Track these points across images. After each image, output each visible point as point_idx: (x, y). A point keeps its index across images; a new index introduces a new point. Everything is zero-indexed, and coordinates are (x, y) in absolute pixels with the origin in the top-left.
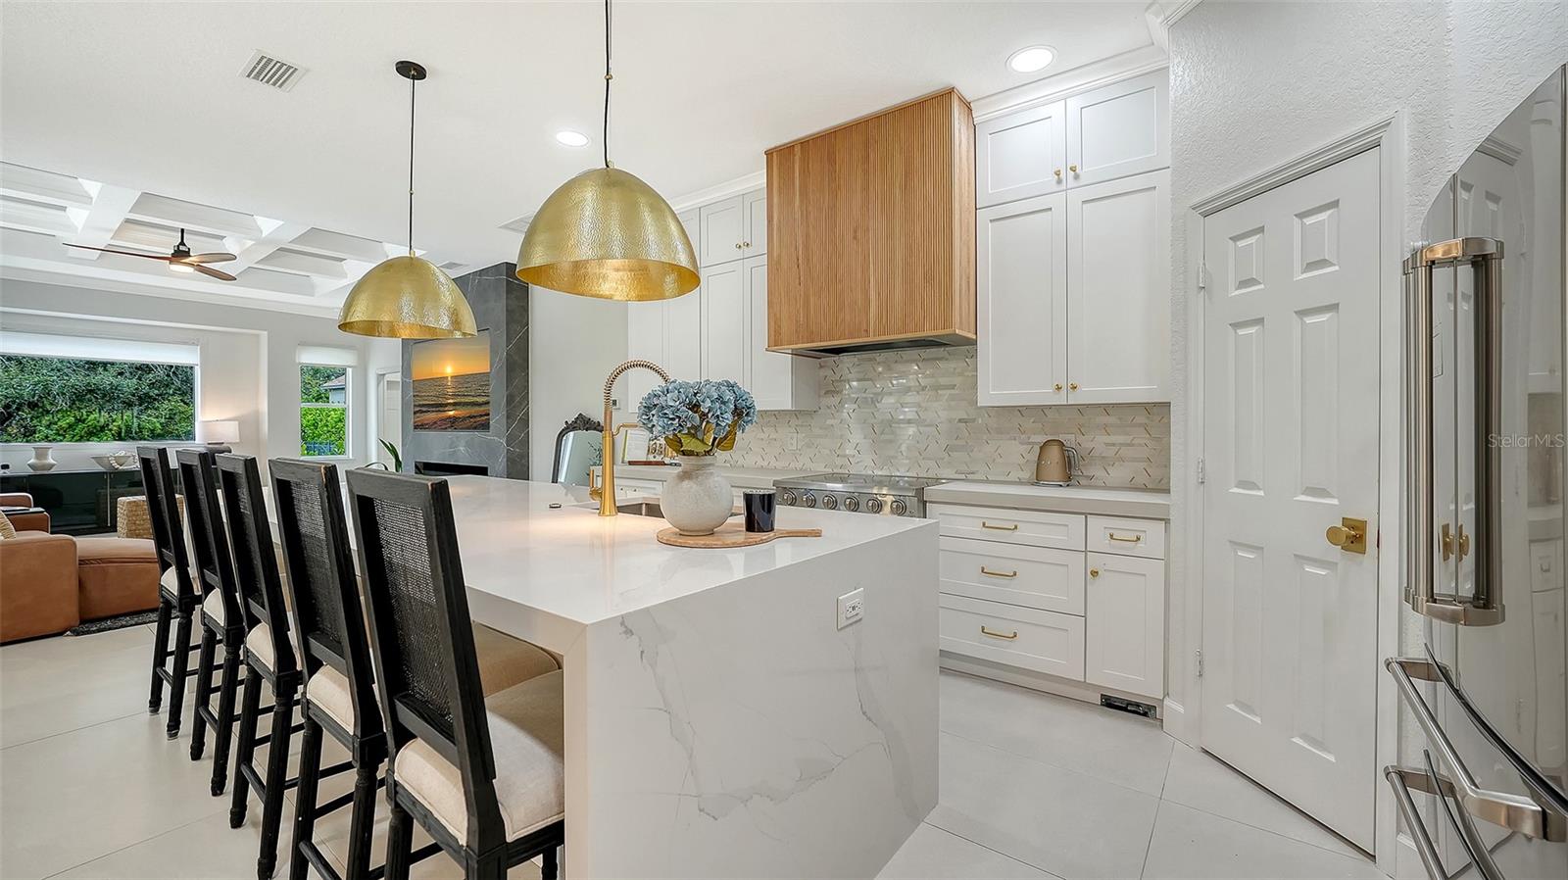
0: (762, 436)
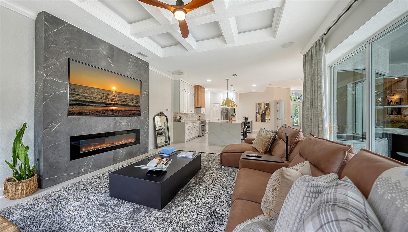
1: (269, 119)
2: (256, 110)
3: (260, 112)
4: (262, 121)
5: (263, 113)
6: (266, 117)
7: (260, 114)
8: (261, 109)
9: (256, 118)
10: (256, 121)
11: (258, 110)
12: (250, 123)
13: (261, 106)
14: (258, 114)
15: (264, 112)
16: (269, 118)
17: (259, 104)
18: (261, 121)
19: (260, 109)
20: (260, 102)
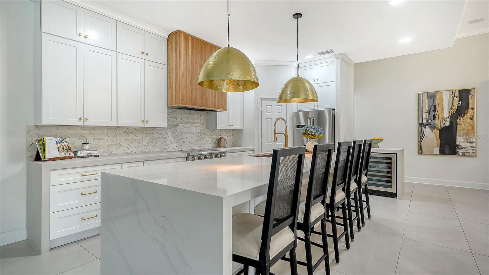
0: (128, 138)
1: (473, 145)
2: (420, 115)
3: (436, 122)
4: (442, 152)
5: (447, 124)
6: (460, 140)
7: (433, 127)
8: (439, 112)
9: (420, 142)
10: (421, 151)
11: (425, 115)
12: (390, 159)
13: (437, 103)
14: (427, 130)
15: (451, 122)
16: (473, 140)
17: (432, 96)
18: (437, 150)
19: (434, 111)
20: (432, 89)
